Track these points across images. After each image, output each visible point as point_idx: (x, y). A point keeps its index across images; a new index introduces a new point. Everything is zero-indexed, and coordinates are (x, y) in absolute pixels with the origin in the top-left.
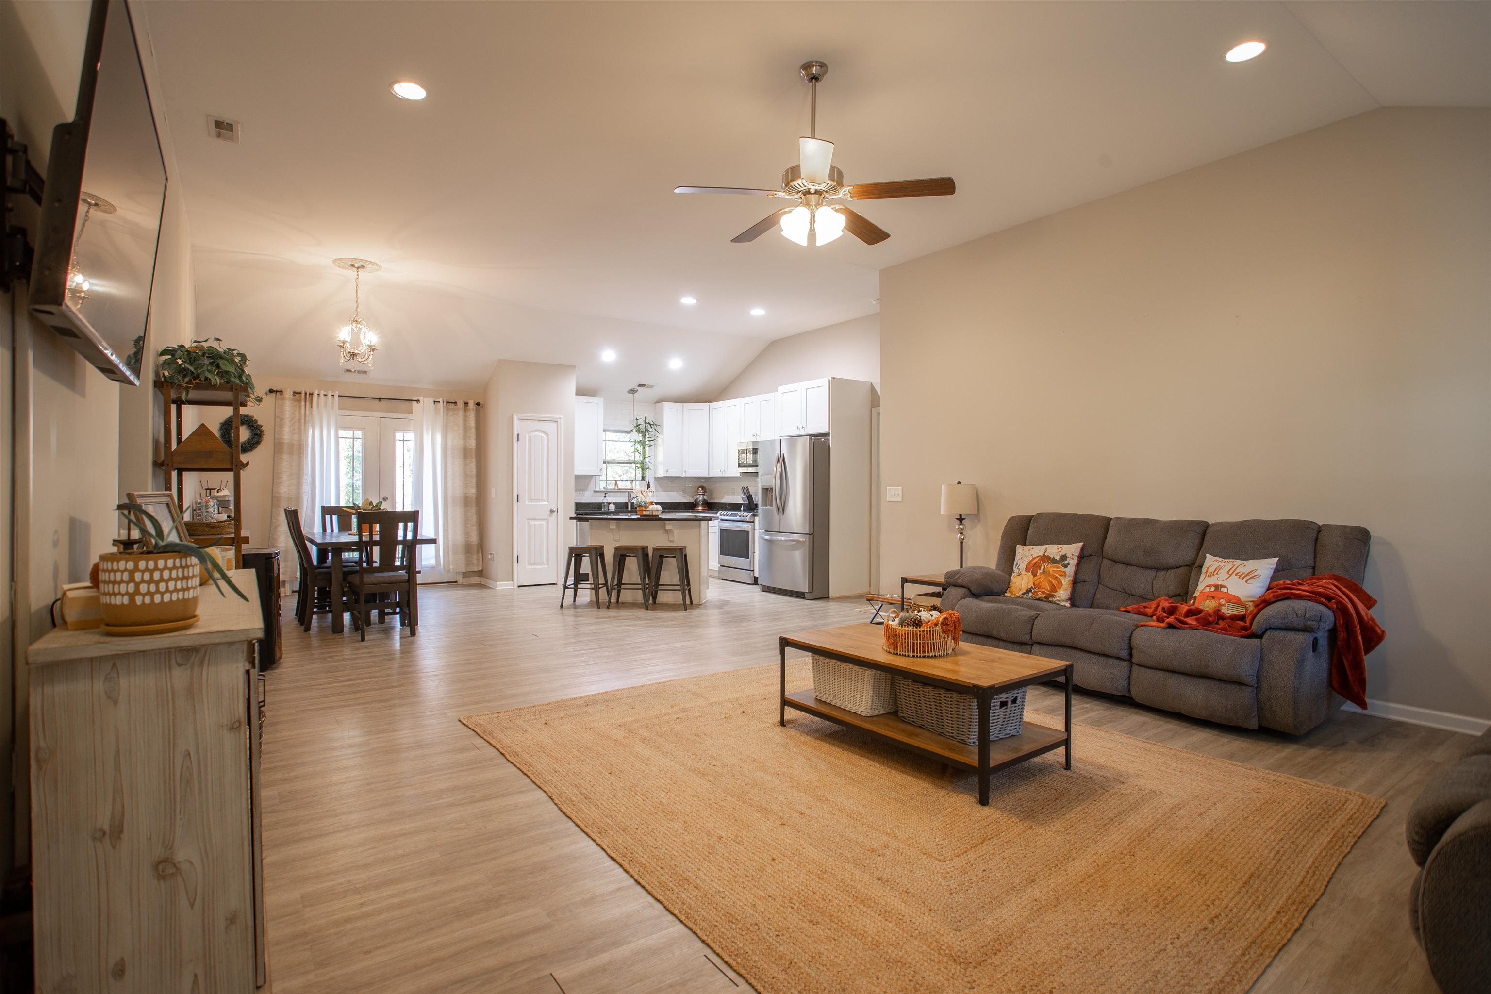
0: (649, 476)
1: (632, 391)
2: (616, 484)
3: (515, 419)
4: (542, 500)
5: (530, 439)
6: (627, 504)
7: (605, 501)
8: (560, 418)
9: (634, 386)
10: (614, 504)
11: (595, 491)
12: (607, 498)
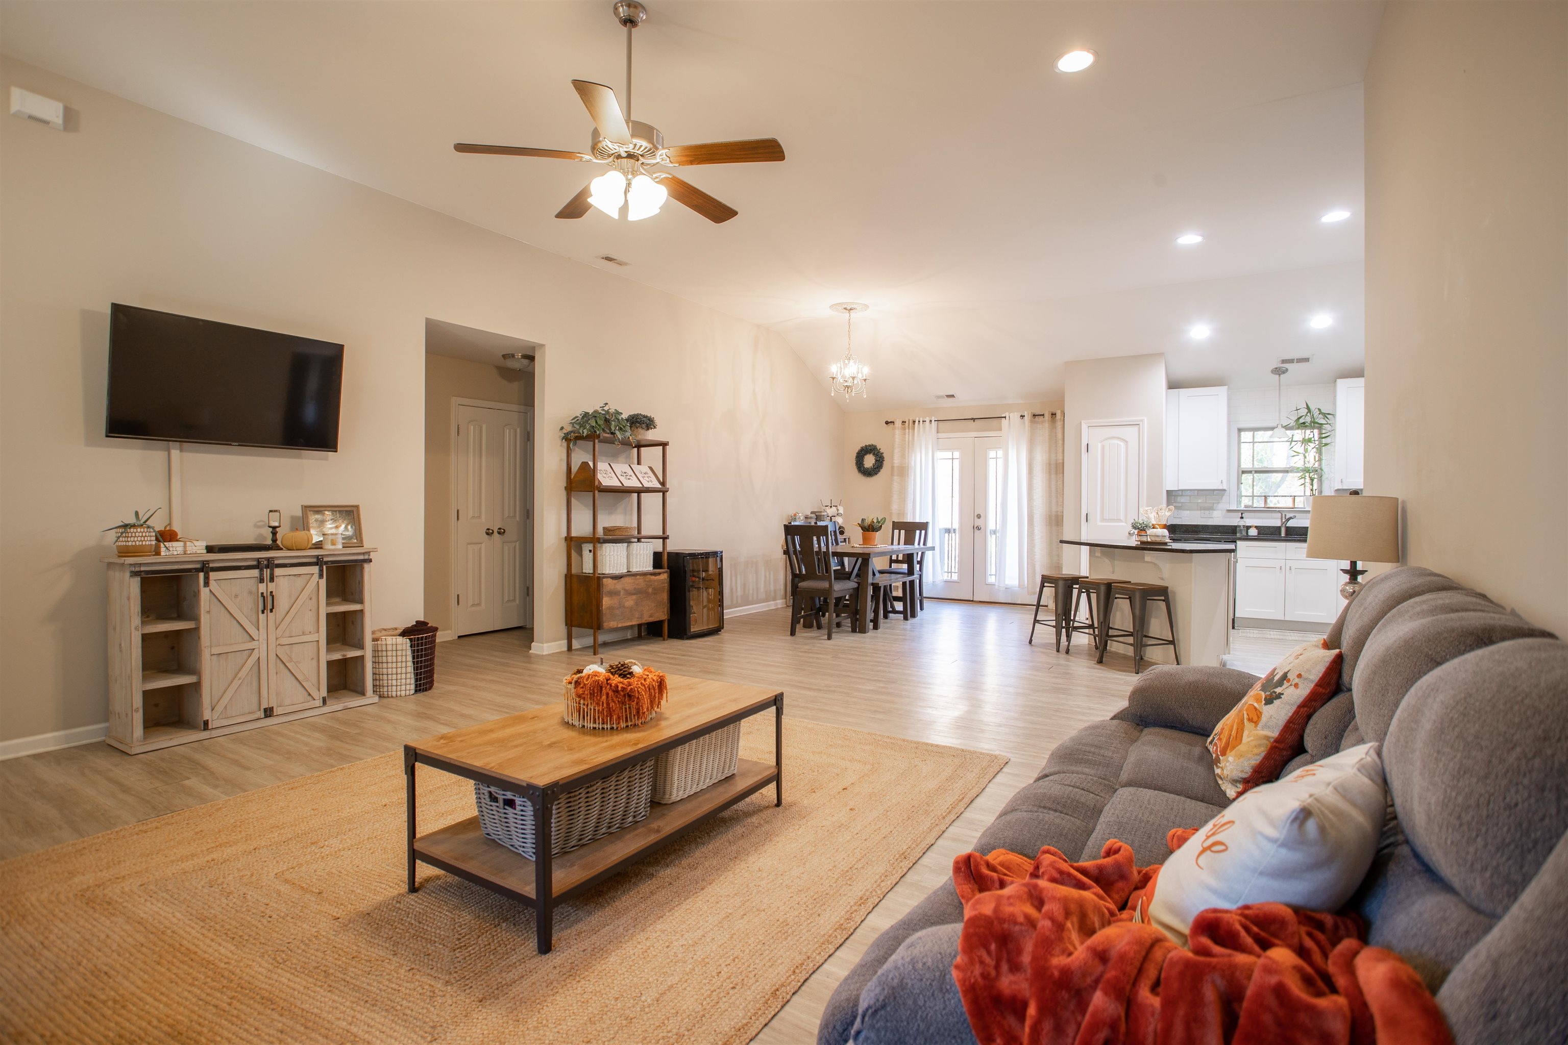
1: (1278, 371)
2: (1266, 501)
3: (1084, 427)
4: (1119, 520)
5: (1103, 447)
6: (1279, 528)
7: (1242, 523)
8: (1142, 421)
9: (1277, 363)
10: (1256, 527)
11: (1229, 511)
12: (1244, 519)
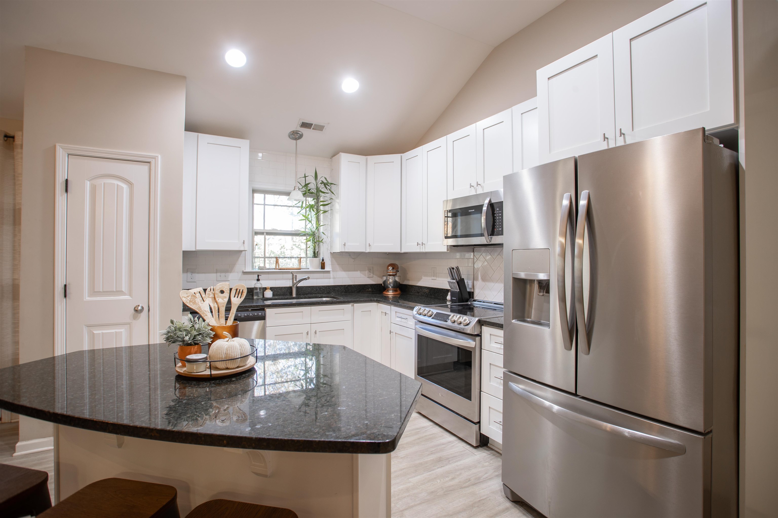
0: (324, 252)
1: (294, 136)
2: (277, 262)
3: (61, 154)
4: (120, 292)
5: (94, 189)
6: (290, 288)
7: (258, 285)
8: (155, 158)
9: (295, 126)
10: (272, 289)
11: (245, 273)
12: (261, 282)
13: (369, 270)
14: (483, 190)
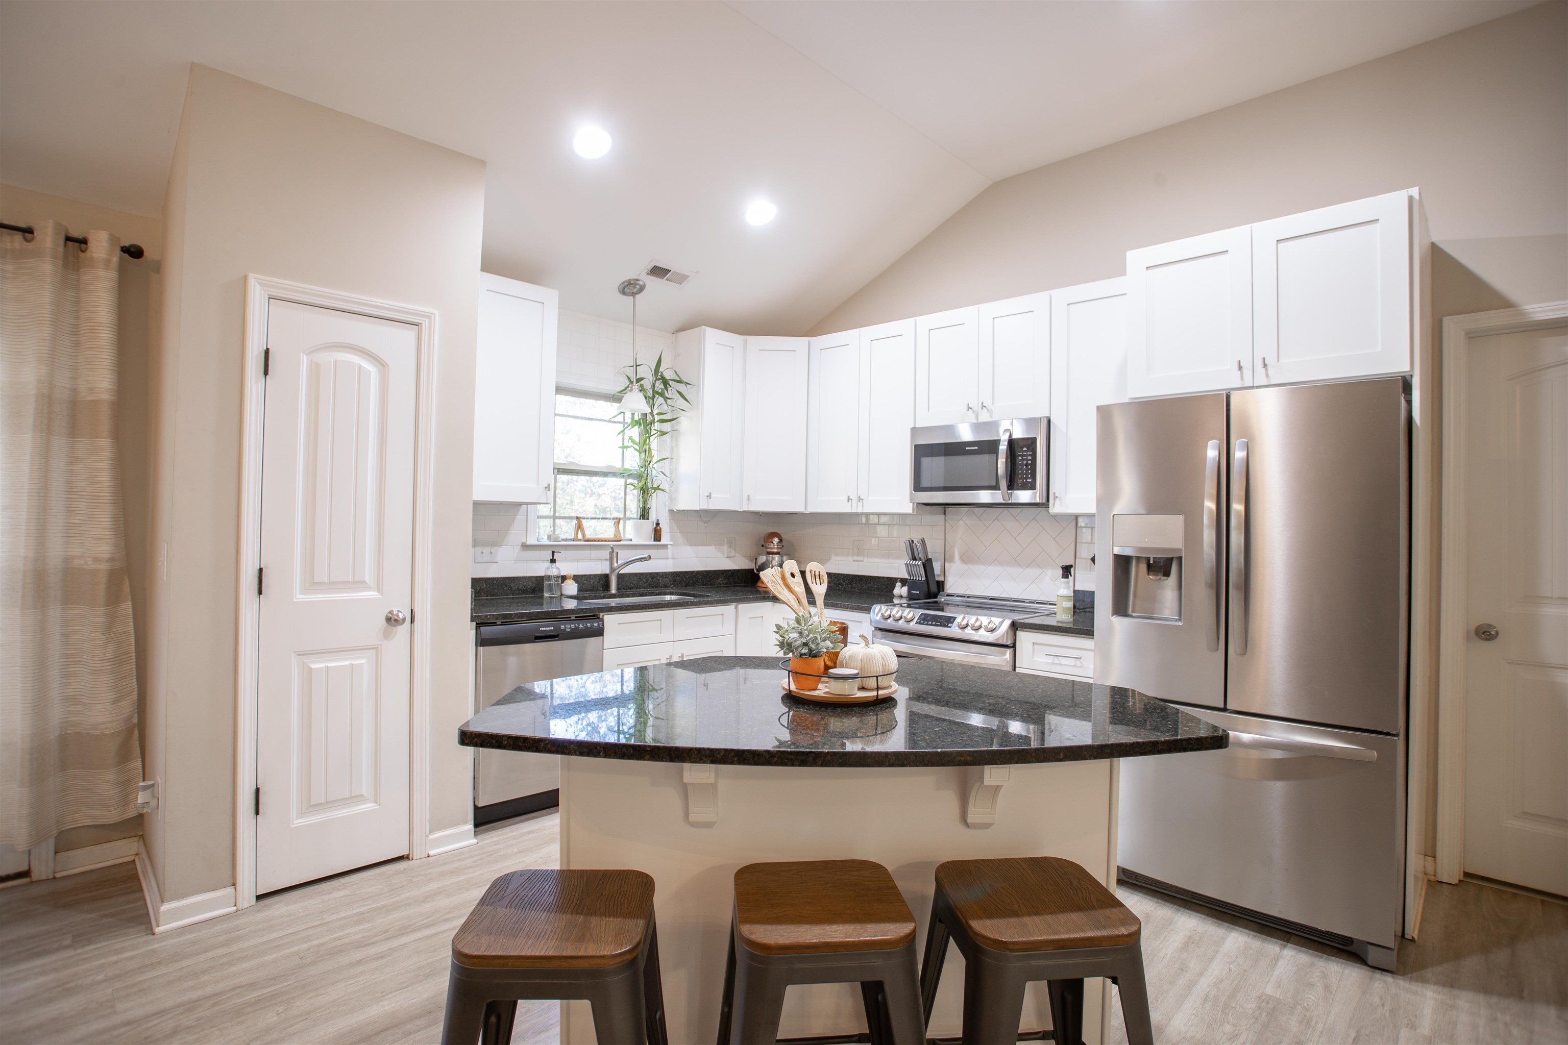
0: (659, 508)
1: (631, 288)
2: (579, 527)
3: (257, 295)
4: (360, 584)
5: (315, 372)
6: (605, 579)
7: (553, 571)
8: (428, 316)
9: (637, 270)
10: (576, 578)
11: (525, 547)
12: (558, 564)
13: (730, 544)
14: (991, 416)
